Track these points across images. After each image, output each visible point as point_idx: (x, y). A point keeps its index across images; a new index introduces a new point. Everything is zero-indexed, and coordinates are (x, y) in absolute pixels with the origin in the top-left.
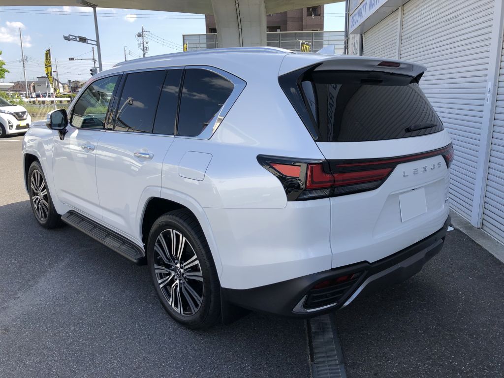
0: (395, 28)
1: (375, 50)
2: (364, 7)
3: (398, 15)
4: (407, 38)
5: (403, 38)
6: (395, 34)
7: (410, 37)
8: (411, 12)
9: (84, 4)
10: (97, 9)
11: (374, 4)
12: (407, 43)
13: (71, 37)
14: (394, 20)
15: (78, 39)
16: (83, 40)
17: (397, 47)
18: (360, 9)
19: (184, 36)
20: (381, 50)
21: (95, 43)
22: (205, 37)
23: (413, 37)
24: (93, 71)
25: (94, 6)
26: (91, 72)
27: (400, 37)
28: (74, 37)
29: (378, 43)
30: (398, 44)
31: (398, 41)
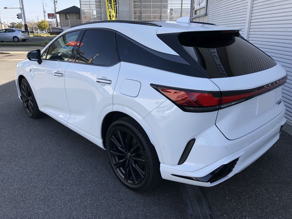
24: (19, 16)
26: (17, 16)
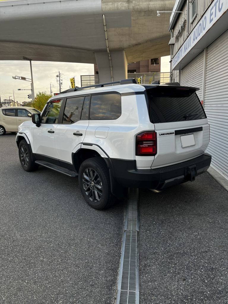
0: (202, 63)
1: (188, 79)
2: (181, 52)
3: (203, 55)
4: (210, 69)
5: (207, 69)
6: (202, 68)
7: (213, 68)
8: (213, 51)
9: (24, 59)
10: (32, 61)
11: (187, 48)
12: (210, 73)
13: (17, 77)
14: (201, 59)
15: (20, 78)
16: (23, 79)
17: (203, 76)
18: (179, 53)
19: (81, 76)
20: (192, 79)
21: (31, 80)
22: (94, 76)
23: (214, 68)
25: (30, 60)
26: (28, 97)
27: (205, 69)
28: (18, 77)
29: (190, 75)
30: (203, 74)
31: (203, 72)
